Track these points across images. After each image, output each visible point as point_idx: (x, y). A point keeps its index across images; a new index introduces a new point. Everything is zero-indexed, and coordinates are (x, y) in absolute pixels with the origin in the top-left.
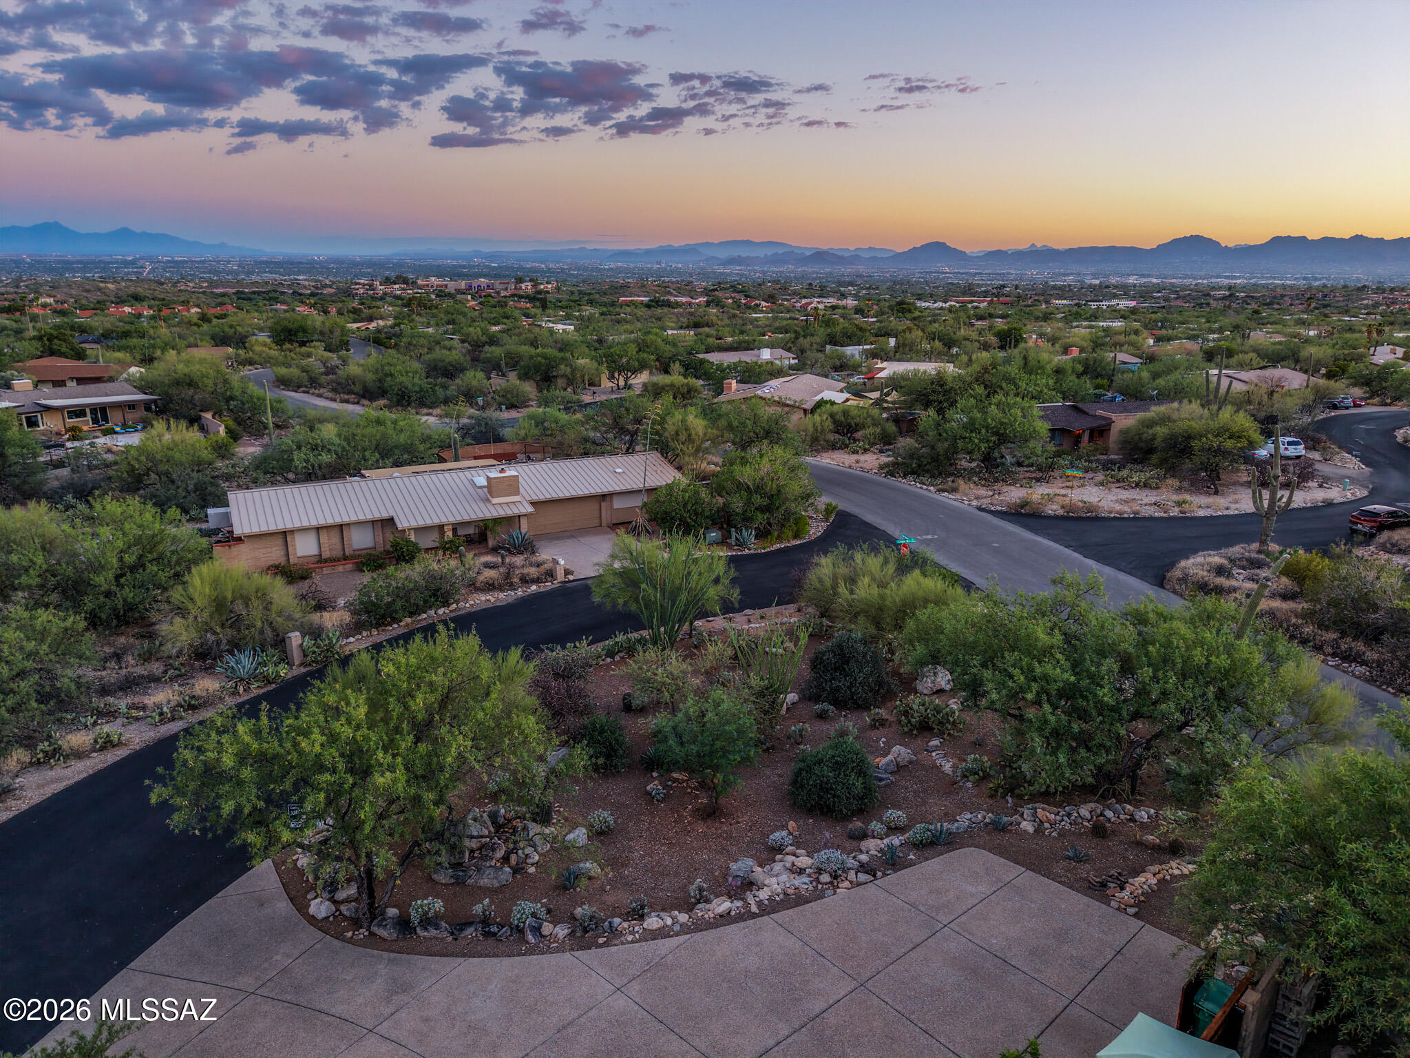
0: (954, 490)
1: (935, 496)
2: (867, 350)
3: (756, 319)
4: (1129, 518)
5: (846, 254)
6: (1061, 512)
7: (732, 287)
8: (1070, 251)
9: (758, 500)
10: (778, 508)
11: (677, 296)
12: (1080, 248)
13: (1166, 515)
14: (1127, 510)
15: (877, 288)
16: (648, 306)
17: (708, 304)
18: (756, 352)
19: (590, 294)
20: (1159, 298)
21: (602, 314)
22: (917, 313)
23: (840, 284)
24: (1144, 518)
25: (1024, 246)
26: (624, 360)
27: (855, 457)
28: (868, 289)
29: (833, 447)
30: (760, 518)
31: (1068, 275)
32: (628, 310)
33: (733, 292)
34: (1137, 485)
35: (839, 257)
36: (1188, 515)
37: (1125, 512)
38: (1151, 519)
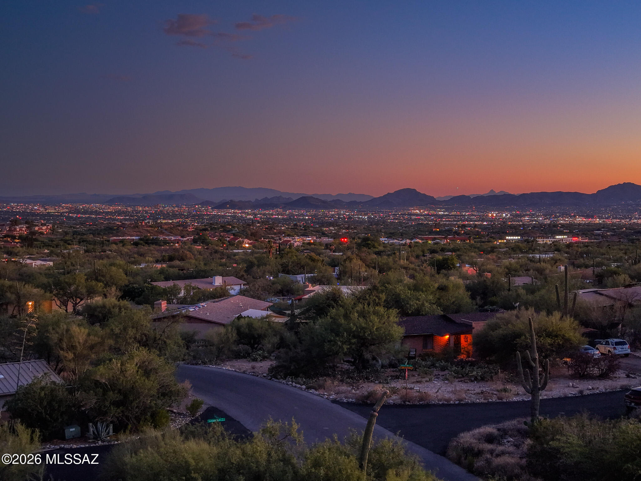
0: (321, 387)
1: (305, 393)
2: (308, 278)
3: (235, 255)
4: (454, 405)
5: (329, 199)
6: (399, 402)
7: (222, 227)
8: (524, 196)
9: (112, 396)
10: (132, 402)
11: (169, 236)
12: (532, 194)
13: (486, 401)
14: (453, 399)
15: (355, 228)
16: (136, 244)
17: (195, 241)
18: (209, 279)
19: (84, 234)
20: (599, 235)
21: (86, 251)
22: (381, 248)
23: (323, 224)
24: (467, 404)
25: (484, 192)
26: (73, 288)
27: (254, 364)
28: (347, 228)
29: (238, 356)
30: (114, 411)
31: (524, 216)
32: (114, 247)
33: (223, 231)
34: (476, 379)
35: (324, 202)
36: (505, 400)
37: (451, 400)
38: (474, 404)
